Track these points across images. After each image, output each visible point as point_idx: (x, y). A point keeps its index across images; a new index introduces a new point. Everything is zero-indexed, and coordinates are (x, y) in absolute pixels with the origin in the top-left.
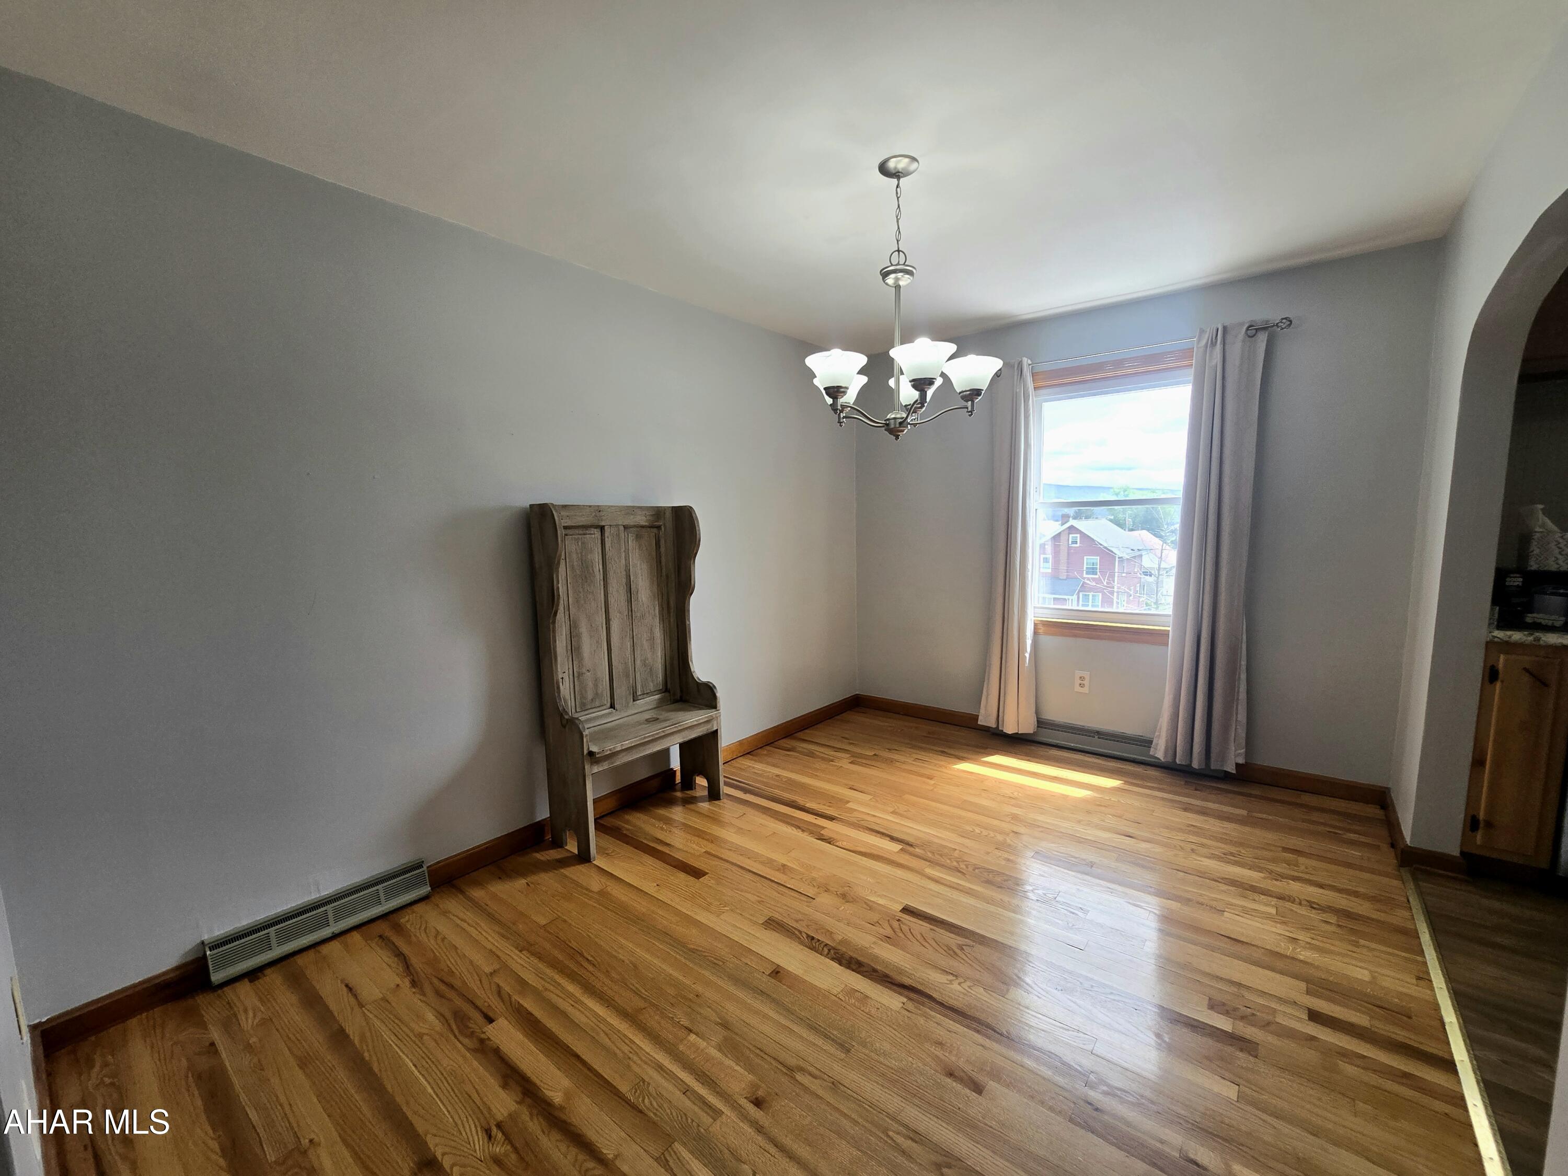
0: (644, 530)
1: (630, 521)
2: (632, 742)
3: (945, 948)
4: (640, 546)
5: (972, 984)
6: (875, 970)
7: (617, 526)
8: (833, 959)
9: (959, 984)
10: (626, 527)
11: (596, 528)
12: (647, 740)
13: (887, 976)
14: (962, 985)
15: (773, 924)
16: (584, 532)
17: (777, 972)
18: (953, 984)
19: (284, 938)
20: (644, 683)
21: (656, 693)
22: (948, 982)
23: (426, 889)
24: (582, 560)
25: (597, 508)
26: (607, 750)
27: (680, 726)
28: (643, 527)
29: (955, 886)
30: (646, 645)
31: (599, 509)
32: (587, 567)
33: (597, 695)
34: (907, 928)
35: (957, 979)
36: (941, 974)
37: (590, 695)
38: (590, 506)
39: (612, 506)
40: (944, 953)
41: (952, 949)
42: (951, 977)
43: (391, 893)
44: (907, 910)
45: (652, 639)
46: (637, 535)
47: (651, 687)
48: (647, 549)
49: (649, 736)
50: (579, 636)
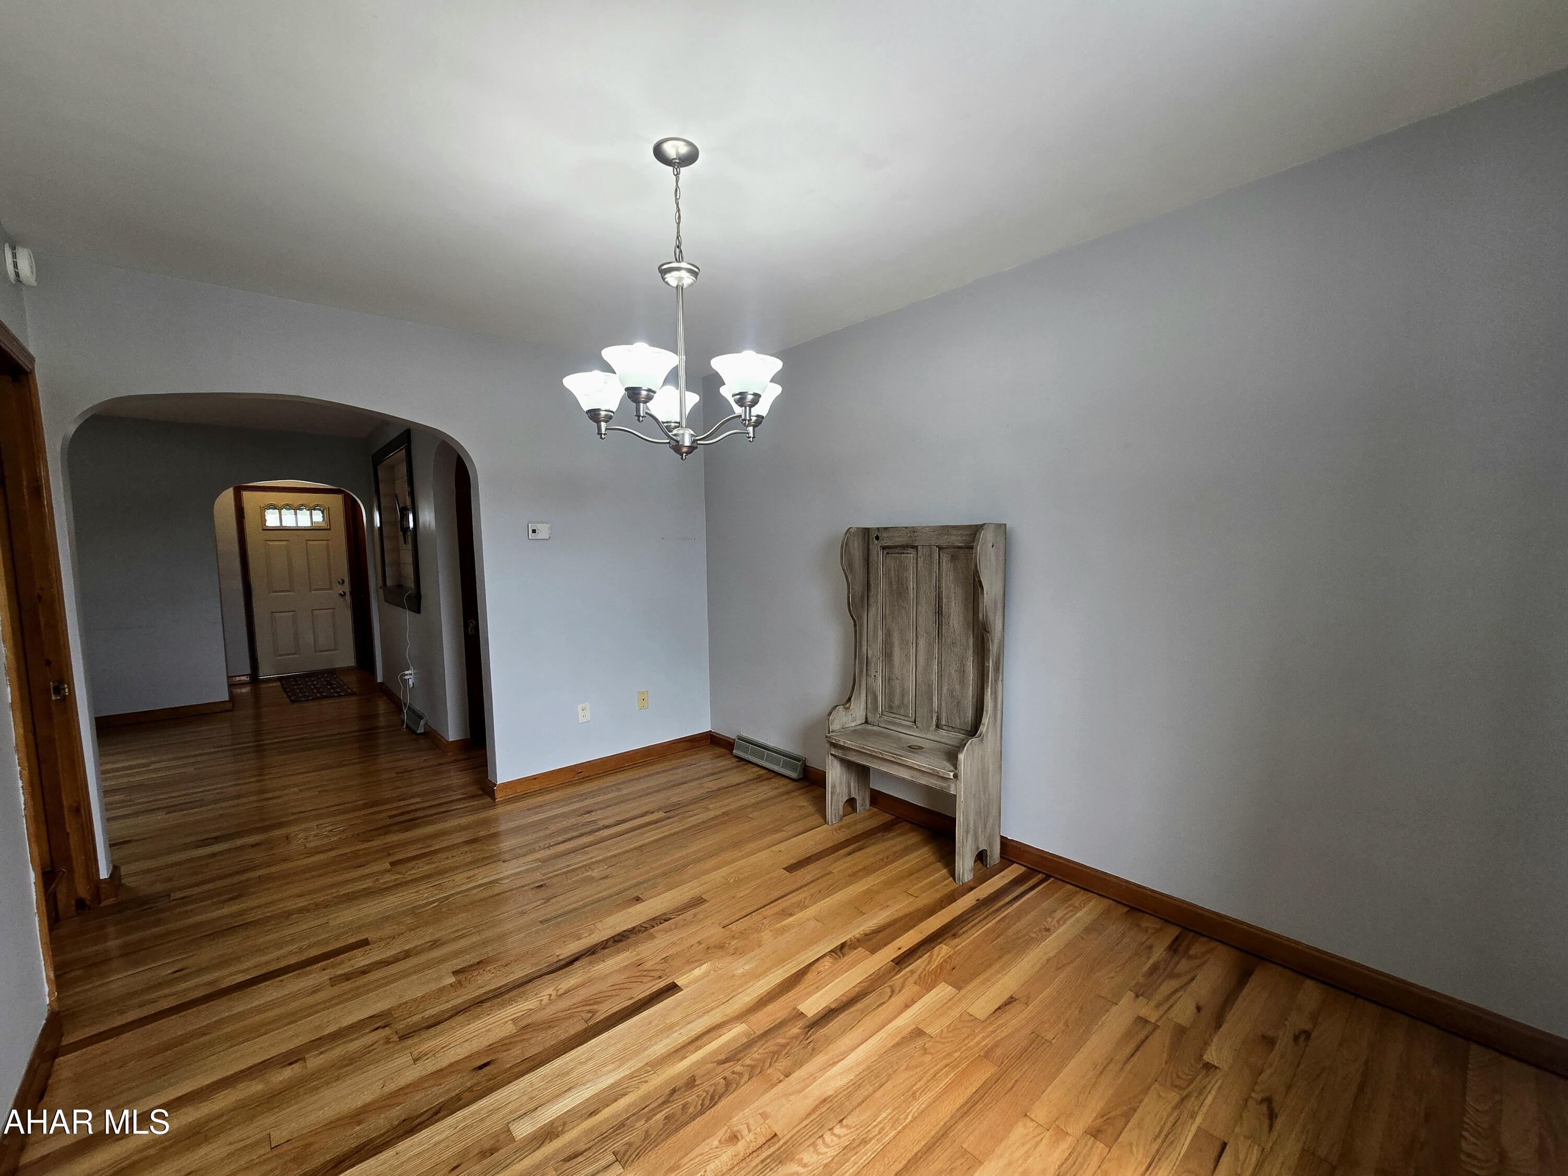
0: (961, 551)
1: (943, 541)
2: (853, 745)
3: (599, 1000)
4: (955, 570)
5: (542, 1003)
6: (604, 948)
7: (930, 546)
8: (634, 928)
9: (550, 995)
10: (940, 548)
11: (913, 548)
12: (864, 751)
13: (593, 953)
14: (548, 997)
15: (698, 901)
16: (903, 551)
17: (638, 899)
18: (554, 990)
19: (753, 754)
20: (949, 715)
21: (963, 732)
22: (558, 988)
23: (794, 775)
24: (898, 577)
25: (912, 529)
26: (833, 739)
27: (898, 758)
28: (959, 547)
29: (699, 1043)
30: (955, 675)
31: (914, 530)
32: (902, 584)
33: (903, 704)
34: (645, 981)
35: (557, 995)
36: (570, 987)
37: (897, 703)
38: (906, 528)
39: (926, 527)
40: (594, 997)
41: (594, 1004)
42: (561, 991)
43: (786, 765)
44: (672, 988)
45: (962, 672)
46: (952, 556)
47: (957, 722)
48: (963, 572)
49: (868, 750)
50: (892, 646)
